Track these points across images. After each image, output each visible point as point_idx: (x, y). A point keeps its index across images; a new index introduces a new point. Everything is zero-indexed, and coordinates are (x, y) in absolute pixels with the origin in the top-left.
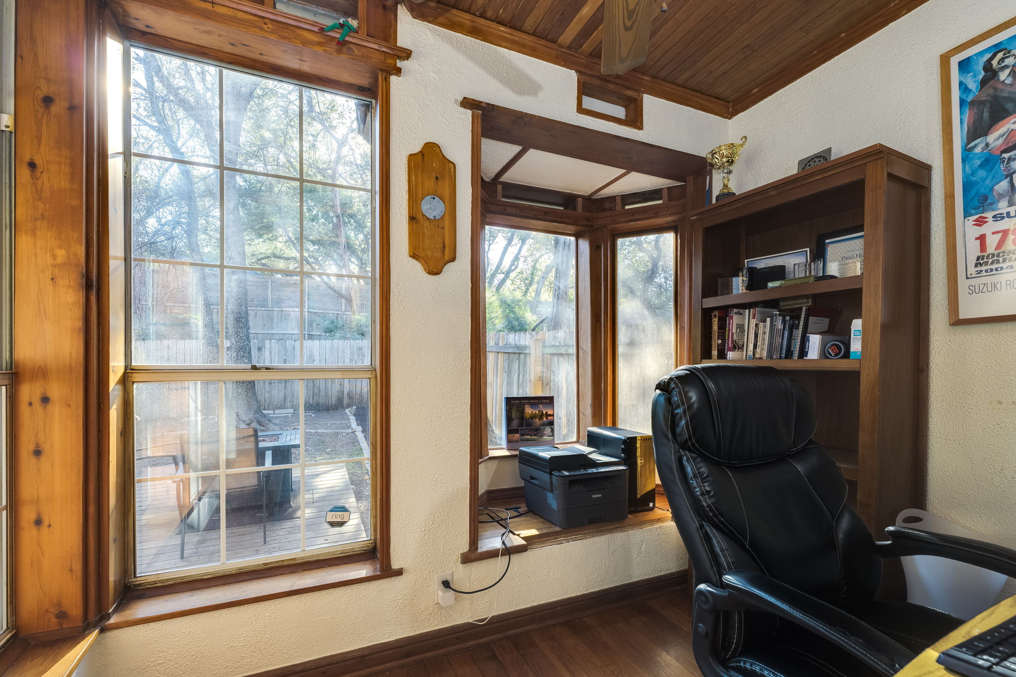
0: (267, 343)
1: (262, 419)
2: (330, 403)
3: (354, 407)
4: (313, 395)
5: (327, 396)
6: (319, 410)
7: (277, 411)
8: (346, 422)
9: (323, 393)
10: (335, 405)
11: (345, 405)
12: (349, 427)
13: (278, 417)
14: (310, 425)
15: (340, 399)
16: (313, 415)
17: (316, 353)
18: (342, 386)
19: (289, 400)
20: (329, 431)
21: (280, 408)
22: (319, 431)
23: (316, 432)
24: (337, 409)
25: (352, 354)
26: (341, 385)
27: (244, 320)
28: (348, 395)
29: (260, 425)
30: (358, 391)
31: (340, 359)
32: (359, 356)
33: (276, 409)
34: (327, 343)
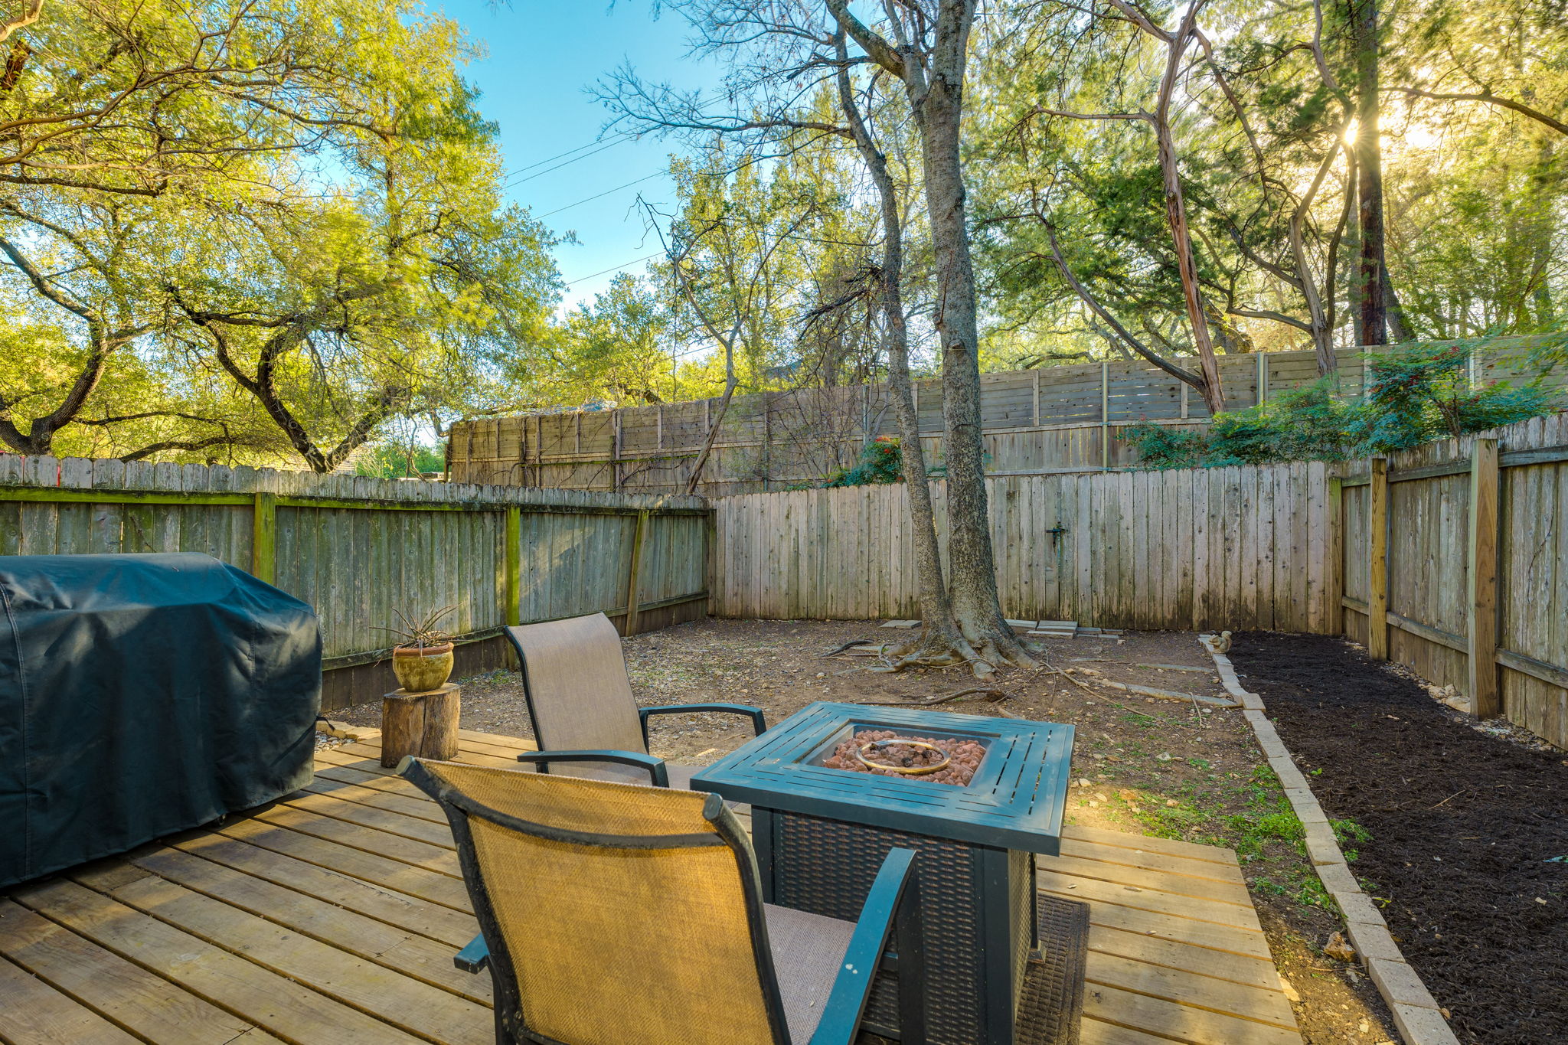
0: (1024, 483)
1: (1005, 641)
2: (1159, 616)
3: (1226, 634)
4: (1120, 596)
5: (1151, 598)
6: (1133, 631)
7: (1044, 624)
8: (1207, 671)
9: (1141, 592)
10: (1172, 621)
11: (1196, 624)
12: (1219, 688)
13: (1043, 637)
14: (1111, 666)
15: (1184, 610)
16: (1120, 642)
17: (1125, 503)
18: (1189, 578)
19: (1067, 602)
20: (1162, 694)
21: (1049, 618)
22: (1134, 689)
23: (1128, 692)
24: (1176, 632)
25: (1214, 500)
26: (1185, 575)
27: (971, 429)
28: (1205, 599)
29: (1001, 653)
30: (1232, 594)
31: (1182, 514)
32: (1232, 506)
33: (1042, 618)
34: (1152, 479)
